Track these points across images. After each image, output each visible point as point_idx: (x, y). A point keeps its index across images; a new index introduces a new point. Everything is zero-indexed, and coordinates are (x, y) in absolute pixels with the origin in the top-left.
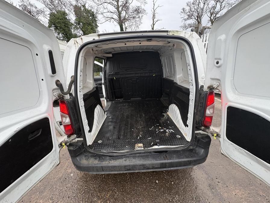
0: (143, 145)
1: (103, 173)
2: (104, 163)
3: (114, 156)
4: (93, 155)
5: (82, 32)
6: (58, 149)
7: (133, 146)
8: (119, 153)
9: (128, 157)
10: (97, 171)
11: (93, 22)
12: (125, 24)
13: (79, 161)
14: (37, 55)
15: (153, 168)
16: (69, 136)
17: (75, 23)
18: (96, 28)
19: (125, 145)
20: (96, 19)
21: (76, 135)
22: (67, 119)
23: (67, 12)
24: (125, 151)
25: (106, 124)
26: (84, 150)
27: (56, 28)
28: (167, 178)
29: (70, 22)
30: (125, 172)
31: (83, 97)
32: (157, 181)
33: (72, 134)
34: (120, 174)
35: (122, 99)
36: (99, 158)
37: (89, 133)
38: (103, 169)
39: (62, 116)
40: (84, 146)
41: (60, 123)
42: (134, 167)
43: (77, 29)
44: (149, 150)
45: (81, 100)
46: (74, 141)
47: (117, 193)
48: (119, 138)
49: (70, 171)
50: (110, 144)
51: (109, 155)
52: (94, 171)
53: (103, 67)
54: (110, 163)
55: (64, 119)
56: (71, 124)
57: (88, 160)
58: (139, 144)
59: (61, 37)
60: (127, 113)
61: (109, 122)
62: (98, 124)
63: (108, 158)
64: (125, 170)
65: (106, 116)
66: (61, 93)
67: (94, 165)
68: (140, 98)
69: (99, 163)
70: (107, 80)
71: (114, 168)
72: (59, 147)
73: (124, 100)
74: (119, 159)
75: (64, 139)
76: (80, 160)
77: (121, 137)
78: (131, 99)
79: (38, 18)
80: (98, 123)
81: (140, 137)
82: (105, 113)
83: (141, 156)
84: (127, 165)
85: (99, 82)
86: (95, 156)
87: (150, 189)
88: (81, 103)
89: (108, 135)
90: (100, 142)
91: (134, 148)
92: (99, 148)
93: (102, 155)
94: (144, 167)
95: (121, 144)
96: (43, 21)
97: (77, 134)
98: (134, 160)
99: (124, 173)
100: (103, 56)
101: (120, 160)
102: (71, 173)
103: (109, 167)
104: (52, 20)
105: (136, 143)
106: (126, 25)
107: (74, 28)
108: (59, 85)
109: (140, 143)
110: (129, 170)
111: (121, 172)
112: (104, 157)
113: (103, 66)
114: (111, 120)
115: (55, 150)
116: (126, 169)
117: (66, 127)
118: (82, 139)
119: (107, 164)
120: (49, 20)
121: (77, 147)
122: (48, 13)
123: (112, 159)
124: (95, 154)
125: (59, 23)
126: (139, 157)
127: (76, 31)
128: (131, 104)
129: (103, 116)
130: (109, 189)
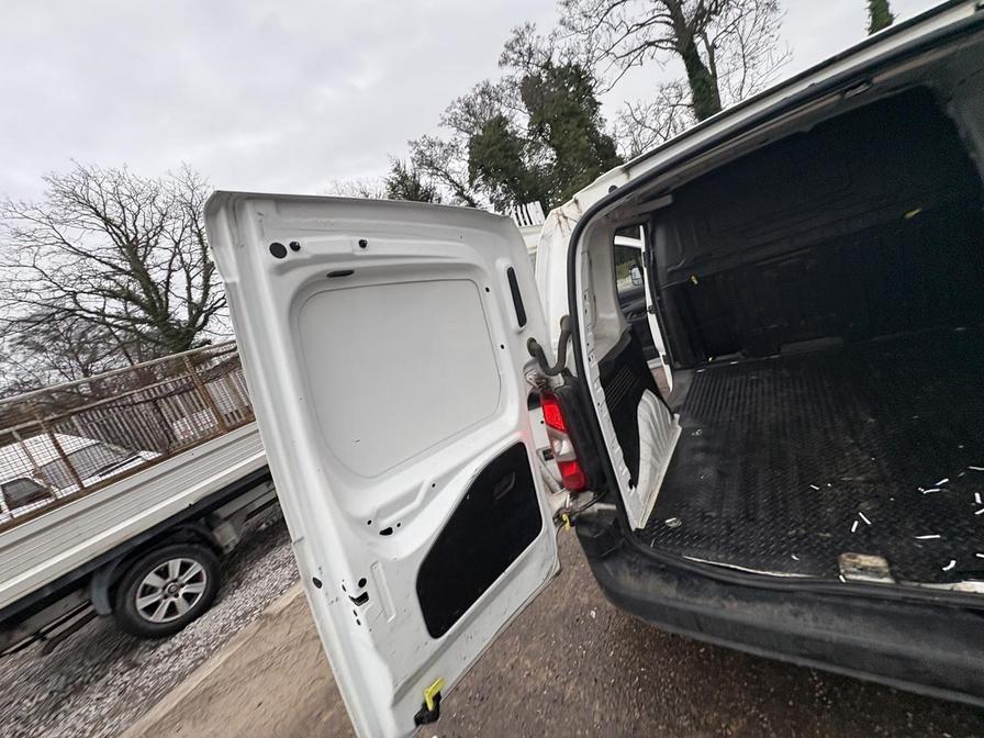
0: (890, 563)
1: (702, 637)
2: (699, 601)
3: (738, 585)
4: (655, 564)
5: (552, 153)
6: (554, 530)
7: (827, 559)
8: (757, 577)
9: (810, 603)
10: (679, 624)
11: (580, 100)
12: (705, 37)
13: (612, 574)
14: (487, 290)
16: (574, 495)
17: (529, 134)
19: (785, 550)
20: (590, 83)
21: (592, 494)
22: (565, 443)
23: (505, 112)
24: (787, 575)
25: (684, 460)
26: (621, 542)
29: (516, 139)
30: (800, 662)
31: (598, 374)
33: (583, 490)
34: (773, 663)
35: (738, 354)
36: (680, 580)
37: (631, 488)
38: (698, 621)
39: (552, 437)
40: (623, 531)
41: (544, 453)
42: (846, 653)
43: (539, 147)
44: (927, 594)
45: (595, 385)
46: (589, 510)
48: (749, 518)
49: (585, 600)
50: (714, 536)
51: (715, 576)
52: (666, 622)
53: (643, 250)
54: (723, 607)
55: (556, 443)
56: (576, 461)
57: (642, 577)
58: (861, 557)
60: (773, 415)
61: (694, 451)
62: (657, 459)
63: (713, 586)
64: (802, 655)
65: (680, 429)
66: (542, 373)
67: (663, 602)
68: (838, 340)
69: (680, 597)
70: (663, 293)
71: (742, 630)
72: (555, 524)
73: (751, 359)
74: (763, 600)
75: (563, 501)
76: (616, 573)
77: (761, 515)
78: (783, 350)
79: (448, 169)
80: (654, 454)
81: (862, 523)
82: (673, 418)
83: (884, 614)
84: (805, 634)
85: (634, 305)
86: (663, 570)
88: (597, 394)
89: (701, 501)
90: (674, 525)
91: (838, 571)
92: (672, 544)
93: (689, 572)
94: (910, 668)
95: (762, 542)
97: (594, 491)
98: (841, 623)
99: (794, 665)
100: (640, 215)
101: (768, 607)
102: (590, 608)
103: (722, 622)
104: (475, 157)
105: (844, 550)
107: (529, 151)
108: (536, 351)
109: (870, 551)
110: (822, 658)
111: (783, 658)
112: (696, 582)
113: (640, 244)
114: (700, 443)
115: (548, 532)
116: (805, 651)
117: (562, 466)
118: (613, 507)
119: (715, 608)
120: (468, 162)
121: (602, 532)
122: (466, 142)
123: (729, 593)
124: (661, 563)
125: (491, 156)
126: (866, 612)
127: (535, 157)
128: (785, 372)
129: (669, 428)
130: (733, 708)
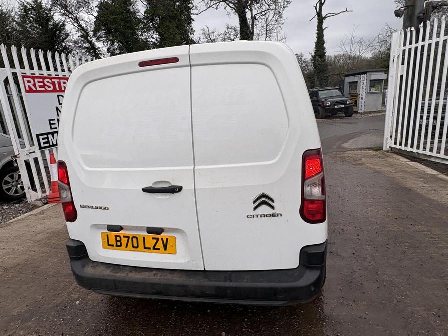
2: (119, 275)
5: (158, 36)
10: (107, 288)
11: (182, 13)
12: (251, 10)
15: (204, 295)
17: (144, 19)
18: (190, 24)
20: (190, 6)
27: (109, 32)
28: (248, 331)
29: (135, 17)
36: (114, 267)
38: (116, 284)
43: (149, 29)
52: (102, 288)
54: (128, 275)
57: (97, 267)
59: (117, 49)
67: (102, 277)
69: (111, 274)
74: (146, 271)
79: (78, 16)
96: (86, 20)
101: (147, 273)
104: (102, 17)
106: (255, 12)
107: (142, 29)
120: (96, 18)
122: (97, 4)
125: (115, 21)
127: (146, 34)
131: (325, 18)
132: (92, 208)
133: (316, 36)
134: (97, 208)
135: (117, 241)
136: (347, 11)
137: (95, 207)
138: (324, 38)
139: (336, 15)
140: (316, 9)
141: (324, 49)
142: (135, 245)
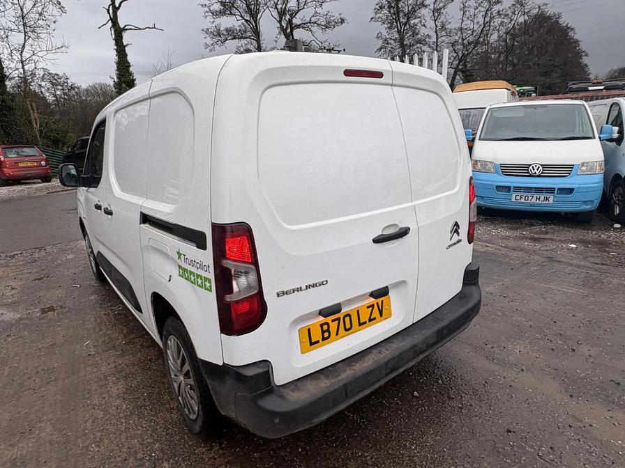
32: (416, 393)
47: (366, 454)
87: (416, 411)
130: (342, 461)
131: (124, 29)
132: (300, 289)
133: (115, 53)
134: (308, 287)
135: (323, 332)
136: (155, 28)
137: (304, 287)
138: (128, 58)
139: (140, 29)
140: (109, 13)
141: (131, 74)
142: (348, 326)
